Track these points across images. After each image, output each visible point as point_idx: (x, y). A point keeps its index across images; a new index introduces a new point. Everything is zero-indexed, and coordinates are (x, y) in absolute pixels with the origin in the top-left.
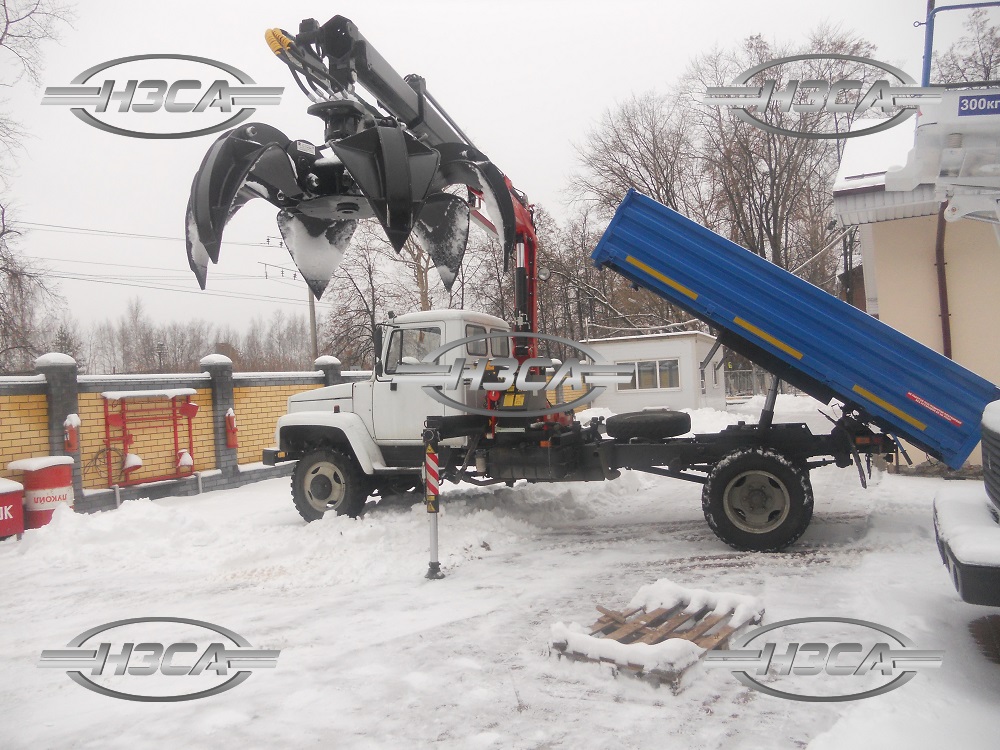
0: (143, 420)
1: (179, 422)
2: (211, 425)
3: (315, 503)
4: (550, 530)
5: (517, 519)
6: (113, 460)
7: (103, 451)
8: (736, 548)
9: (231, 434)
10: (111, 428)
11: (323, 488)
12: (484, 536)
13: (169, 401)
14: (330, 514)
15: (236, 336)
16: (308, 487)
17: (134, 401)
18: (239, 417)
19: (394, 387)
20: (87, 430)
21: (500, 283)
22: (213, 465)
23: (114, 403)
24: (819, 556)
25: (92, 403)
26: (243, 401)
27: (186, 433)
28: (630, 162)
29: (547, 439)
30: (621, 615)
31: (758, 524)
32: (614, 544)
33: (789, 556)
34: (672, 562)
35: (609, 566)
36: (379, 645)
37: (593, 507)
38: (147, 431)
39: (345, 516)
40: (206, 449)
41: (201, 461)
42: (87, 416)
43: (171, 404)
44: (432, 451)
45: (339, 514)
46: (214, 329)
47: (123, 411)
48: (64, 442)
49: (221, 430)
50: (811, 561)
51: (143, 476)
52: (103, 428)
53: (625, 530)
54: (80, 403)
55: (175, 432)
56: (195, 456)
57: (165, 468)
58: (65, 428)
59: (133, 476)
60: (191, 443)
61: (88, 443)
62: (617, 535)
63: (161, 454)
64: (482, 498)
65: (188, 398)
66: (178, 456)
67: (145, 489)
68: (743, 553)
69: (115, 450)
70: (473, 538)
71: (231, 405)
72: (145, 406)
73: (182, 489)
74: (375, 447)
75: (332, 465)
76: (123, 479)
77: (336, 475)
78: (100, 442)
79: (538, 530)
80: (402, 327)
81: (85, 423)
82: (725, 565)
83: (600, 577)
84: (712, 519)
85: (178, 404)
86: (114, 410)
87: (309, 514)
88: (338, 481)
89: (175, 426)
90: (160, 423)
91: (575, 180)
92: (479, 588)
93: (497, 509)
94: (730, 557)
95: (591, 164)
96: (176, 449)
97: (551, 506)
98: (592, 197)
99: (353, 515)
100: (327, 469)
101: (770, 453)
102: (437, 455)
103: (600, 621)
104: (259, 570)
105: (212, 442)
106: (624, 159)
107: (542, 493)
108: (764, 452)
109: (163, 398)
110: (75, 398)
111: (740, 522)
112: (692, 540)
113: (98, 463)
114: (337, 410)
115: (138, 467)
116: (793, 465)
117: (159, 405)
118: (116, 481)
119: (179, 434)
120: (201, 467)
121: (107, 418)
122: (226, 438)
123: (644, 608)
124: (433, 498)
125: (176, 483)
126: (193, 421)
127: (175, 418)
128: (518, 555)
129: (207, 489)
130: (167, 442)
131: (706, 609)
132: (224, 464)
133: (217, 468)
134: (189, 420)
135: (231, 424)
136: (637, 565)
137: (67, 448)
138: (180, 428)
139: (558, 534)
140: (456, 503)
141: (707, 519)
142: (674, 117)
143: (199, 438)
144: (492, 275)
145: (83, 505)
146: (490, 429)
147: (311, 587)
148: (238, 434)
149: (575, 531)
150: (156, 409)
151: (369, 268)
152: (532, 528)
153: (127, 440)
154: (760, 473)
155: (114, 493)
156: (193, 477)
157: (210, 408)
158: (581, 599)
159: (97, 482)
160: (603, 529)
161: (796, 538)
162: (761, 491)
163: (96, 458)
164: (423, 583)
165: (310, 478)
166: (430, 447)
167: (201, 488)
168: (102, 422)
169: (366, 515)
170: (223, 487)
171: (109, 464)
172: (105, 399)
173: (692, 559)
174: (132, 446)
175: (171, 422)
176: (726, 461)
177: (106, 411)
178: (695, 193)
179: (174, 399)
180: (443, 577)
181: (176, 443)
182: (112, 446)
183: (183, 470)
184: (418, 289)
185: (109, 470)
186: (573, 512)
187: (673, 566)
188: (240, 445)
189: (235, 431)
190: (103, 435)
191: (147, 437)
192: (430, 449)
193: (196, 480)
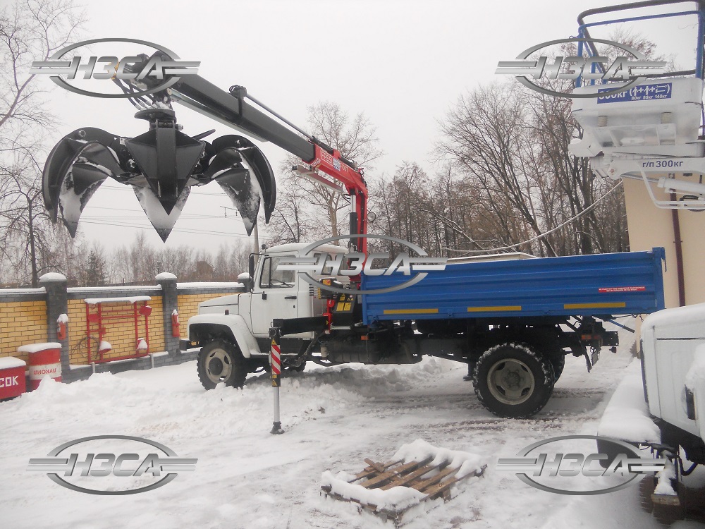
0: (113, 318)
1: (139, 319)
2: (162, 321)
3: (211, 377)
4: (373, 399)
5: (349, 391)
6: (91, 345)
7: (85, 339)
8: (497, 415)
9: (175, 327)
10: (91, 324)
11: (217, 367)
12: (321, 403)
13: (132, 305)
14: (220, 386)
15: (210, 257)
16: (207, 367)
17: (107, 304)
18: (182, 316)
19: (265, 297)
20: (74, 325)
21: (389, 218)
22: (163, 348)
23: (93, 306)
24: (556, 422)
25: (78, 306)
26: (184, 304)
27: (144, 327)
28: (478, 131)
29: (365, 335)
30: (383, 465)
31: (515, 398)
32: (413, 410)
33: (533, 422)
34: (447, 425)
35: (402, 427)
36: (214, 483)
37: (411, 382)
38: (116, 325)
39: (231, 387)
40: (158, 337)
41: (154, 346)
42: (74, 315)
43: (133, 307)
44: (275, 343)
45: (227, 386)
46: (195, 252)
47: (100, 312)
48: (57, 333)
49: (168, 325)
50: (548, 426)
51: (112, 356)
52: (85, 324)
53: (426, 400)
54: (69, 306)
55: (136, 326)
56: (150, 342)
57: (129, 350)
58: (57, 323)
59: (105, 356)
60: (147, 333)
61: (74, 334)
62: (419, 403)
63: (126, 341)
64: (329, 375)
65: (145, 302)
66: (137, 342)
67: (114, 365)
68: (501, 419)
69: (93, 338)
70: (313, 404)
71: (176, 307)
72: (115, 308)
73: (139, 365)
74: (253, 338)
75: (223, 351)
76: (98, 358)
77: (226, 358)
78: (83, 333)
79: (365, 399)
80: (271, 255)
81: (72, 320)
82: (485, 428)
83: (391, 435)
84: (479, 393)
85: (138, 307)
86: (93, 311)
87: (208, 385)
88: (227, 362)
89: (136, 321)
90: (125, 320)
91: (438, 145)
92: (303, 442)
93: (338, 383)
94: (491, 422)
95: (451, 134)
96: (137, 338)
97: (379, 382)
98: (452, 158)
99: (236, 387)
100: (220, 354)
101: (520, 346)
102: (279, 346)
103: (365, 470)
104: (161, 425)
105: (162, 333)
106: (474, 130)
107: (377, 372)
108: (515, 345)
109: (127, 303)
110: (65, 304)
111: (501, 396)
112: (470, 408)
113: (81, 347)
114: (227, 313)
115: (109, 350)
116: (536, 355)
117: (125, 308)
118: (94, 359)
119: (139, 327)
120: (154, 350)
121: (88, 316)
122: (172, 330)
123: (402, 461)
124: (276, 377)
125: (136, 361)
126: (149, 318)
127: (136, 317)
128: (342, 417)
129: (157, 366)
130: (131, 332)
131: (446, 464)
132: (170, 348)
133: (165, 350)
134: (146, 318)
135: (175, 321)
136: (422, 426)
137: (58, 337)
138: (139, 323)
139: (377, 402)
140: (308, 379)
141: (477, 393)
142: (511, 99)
143: (153, 330)
144: (383, 213)
145: (68, 376)
146: (328, 327)
147: (191, 438)
148: (180, 327)
149: (392, 400)
150: (122, 310)
151: (296, 210)
152: (361, 398)
153: (102, 331)
154: (513, 360)
155: (92, 368)
156: (148, 356)
157: (161, 309)
158: (369, 452)
159: (80, 360)
160: (410, 399)
161: (540, 409)
162: (516, 374)
163: (80, 344)
164: (267, 437)
165: (209, 359)
166: (273, 341)
167: (153, 365)
168: (85, 319)
169: (244, 386)
170: (170, 364)
171: (89, 348)
172: (86, 303)
173: (463, 423)
174: (105, 335)
175: (133, 319)
176: (489, 351)
177: (87, 312)
178: (529, 152)
179: (135, 304)
180: (283, 432)
181: (136, 334)
182: (91, 336)
183: (141, 352)
184: (330, 223)
185: (89, 352)
186: (394, 385)
187: (447, 428)
188: (181, 334)
189: (178, 325)
190: (85, 328)
191: (116, 330)
192: (274, 342)
193: (150, 358)
